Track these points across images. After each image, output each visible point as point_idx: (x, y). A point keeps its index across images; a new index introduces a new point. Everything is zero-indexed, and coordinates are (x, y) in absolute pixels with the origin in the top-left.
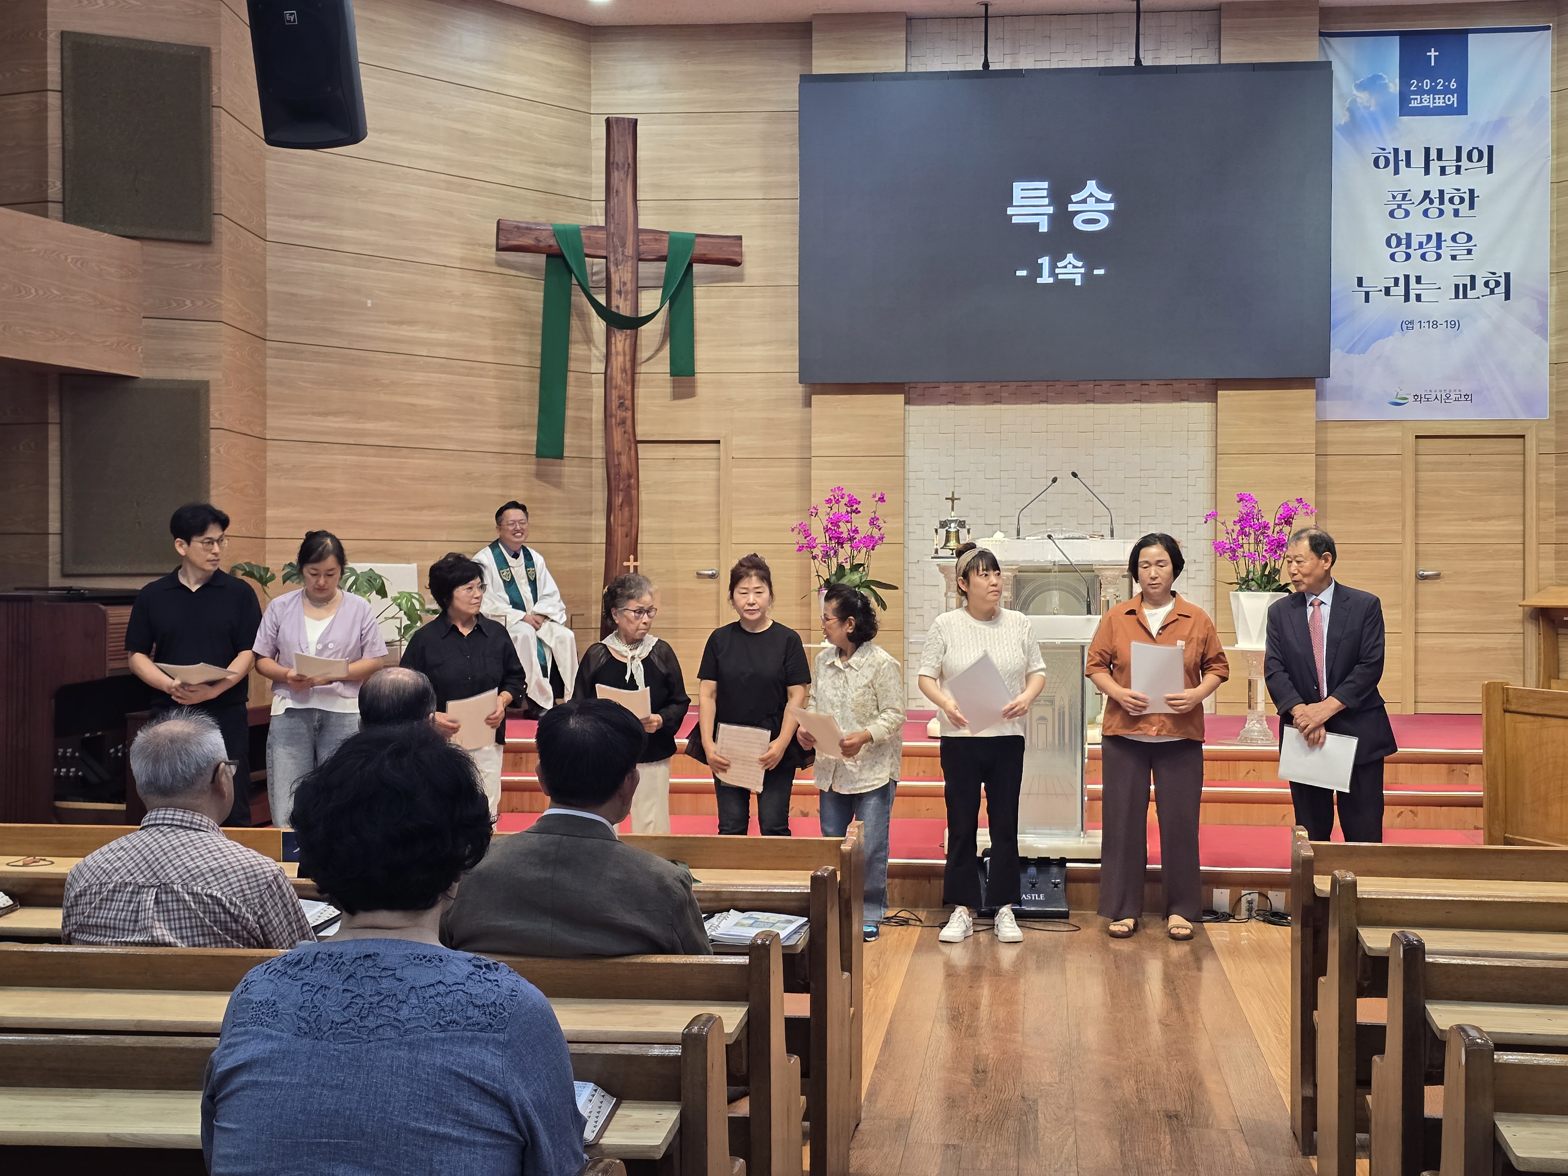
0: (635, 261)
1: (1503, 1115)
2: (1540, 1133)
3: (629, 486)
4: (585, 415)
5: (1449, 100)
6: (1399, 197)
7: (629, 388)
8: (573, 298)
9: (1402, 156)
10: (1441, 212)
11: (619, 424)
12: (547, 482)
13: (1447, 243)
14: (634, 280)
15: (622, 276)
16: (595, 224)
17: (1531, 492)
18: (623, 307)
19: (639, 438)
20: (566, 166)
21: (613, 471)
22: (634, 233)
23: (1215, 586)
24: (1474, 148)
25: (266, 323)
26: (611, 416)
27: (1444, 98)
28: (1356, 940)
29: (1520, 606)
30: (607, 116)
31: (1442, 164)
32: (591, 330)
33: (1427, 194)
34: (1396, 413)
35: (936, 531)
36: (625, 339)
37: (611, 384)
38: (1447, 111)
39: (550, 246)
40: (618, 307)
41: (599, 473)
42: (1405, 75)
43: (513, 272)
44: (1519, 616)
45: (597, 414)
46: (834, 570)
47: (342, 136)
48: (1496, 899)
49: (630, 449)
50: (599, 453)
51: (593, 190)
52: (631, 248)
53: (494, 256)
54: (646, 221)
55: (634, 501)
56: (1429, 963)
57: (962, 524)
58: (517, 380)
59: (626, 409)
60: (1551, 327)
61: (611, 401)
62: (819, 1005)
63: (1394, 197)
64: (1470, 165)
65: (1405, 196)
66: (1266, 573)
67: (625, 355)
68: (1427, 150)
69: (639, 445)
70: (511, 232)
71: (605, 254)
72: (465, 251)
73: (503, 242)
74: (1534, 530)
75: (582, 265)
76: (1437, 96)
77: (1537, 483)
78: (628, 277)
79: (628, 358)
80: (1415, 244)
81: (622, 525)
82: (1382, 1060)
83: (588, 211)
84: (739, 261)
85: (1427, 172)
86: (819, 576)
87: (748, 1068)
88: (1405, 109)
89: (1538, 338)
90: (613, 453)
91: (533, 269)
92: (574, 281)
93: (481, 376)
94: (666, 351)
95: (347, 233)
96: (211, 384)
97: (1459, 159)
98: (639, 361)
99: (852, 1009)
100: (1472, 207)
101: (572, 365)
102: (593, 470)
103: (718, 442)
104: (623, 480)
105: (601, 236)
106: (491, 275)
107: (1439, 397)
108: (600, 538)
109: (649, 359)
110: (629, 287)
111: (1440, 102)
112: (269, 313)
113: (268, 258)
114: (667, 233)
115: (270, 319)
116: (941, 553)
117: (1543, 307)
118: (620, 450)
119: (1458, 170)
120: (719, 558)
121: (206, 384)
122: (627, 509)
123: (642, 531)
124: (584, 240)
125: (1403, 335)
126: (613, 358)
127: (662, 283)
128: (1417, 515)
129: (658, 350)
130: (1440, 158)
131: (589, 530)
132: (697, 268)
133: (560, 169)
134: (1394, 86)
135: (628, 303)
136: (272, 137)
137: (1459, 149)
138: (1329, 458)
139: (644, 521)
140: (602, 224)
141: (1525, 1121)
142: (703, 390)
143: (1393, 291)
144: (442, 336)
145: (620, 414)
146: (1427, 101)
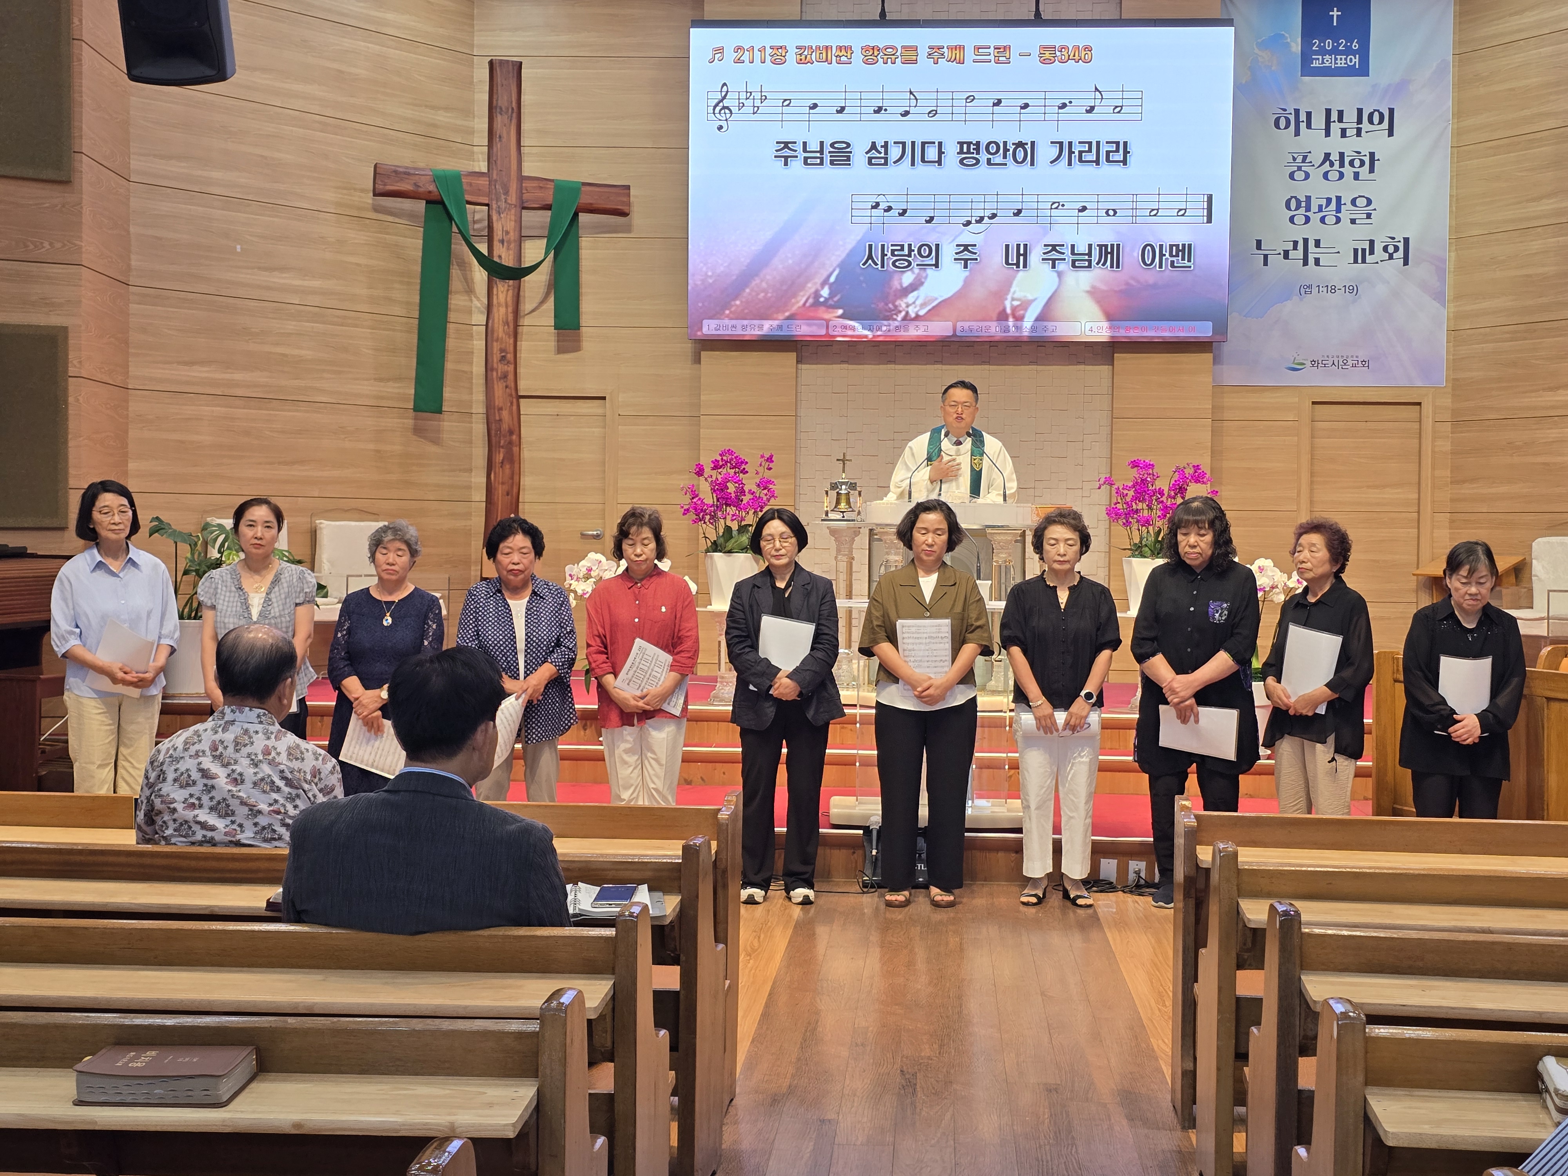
0: (519, 209)
1: (1375, 1089)
2: (1410, 1108)
3: (511, 443)
4: (465, 368)
5: (1351, 61)
6: (1299, 159)
7: (512, 341)
8: (453, 246)
9: (1303, 117)
10: (1342, 175)
11: (500, 378)
12: (425, 438)
13: (1347, 207)
14: (518, 229)
15: (504, 224)
16: (477, 170)
17: (1427, 461)
18: (505, 257)
19: (521, 394)
20: (447, 109)
21: (493, 427)
22: (518, 179)
23: (1109, 552)
24: (1375, 110)
25: (129, 267)
26: (492, 370)
27: (1346, 59)
28: (1238, 912)
29: (1414, 575)
30: (490, 58)
31: (1343, 126)
32: (472, 280)
33: (1327, 156)
34: (1293, 379)
35: (827, 492)
36: (508, 290)
37: (492, 337)
38: (1348, 72)
39: (430, 192)
40: (500, 257)
41: (479, 428)
42: (1308, 33)
43: (390, 219)
44: (1413, 583)
45: (478, 368)
46: (721, 531)
47: (209, 72)
48: (1377, 871)
49: (512, 403)
50: (479, 408)
51: (475, 135)
52: (514, 196)
53: (370, 201)
54: (530, 168)
55: (516, 458)
56: (1306, 933)
57: (853, 486)
58: (394, 330)
59: (508, 362)
60: (1448, 293)
61: (492, 354)
62: (689, 978)
63: (1294, 159)
64: (1372, 128)
65: (1305, 158)
66: (1160, 539)
67: (507, 307)
68: (1328, 112)
69: (521, 400)
70: (389, 177)
71: (487, 202)
72: (340, 196)
73: (380, 187)
74: (1429, 499)
75: (463, 213)
76: (1339, 57)
77: (1433, 452)
78: (511, 225)
79: (510, 309)
80: (1314, 208)
81: (503, 483)
82: (1259, 1031)
83: (471, 156)
84: (627, 211)
85: (1328, 134)
86: (706, 537)
87: (613, 1043)
88: (1307, 70)
89: (1436, 304)
90: (494, 409)
91: (411, 216)
92: (455, 229)
93: (356, 326)
94: (550, 304)
95: (216, 174)
96: (70, 330)
97: (1360, 121)
98: (522, 314)
99: (728, 982)
100: (1372, 170)
101: (452, 316)
102: (473, 425)
103: (604, 398)
104: (505, 436)
105: (483, 182)
106: (368, 221)
107: (1336, 364)
108: (480, 496)
109: (533, 311)
110: (513, 236)
111: (1341, 61)
112: (133, 257)
113: (132, 199)
114: (552, 181)
115: (133, 263)
116: (832, 516)
117: (1441, 272)
118: (501, 405)
119: (1359, 134)
120: (604, 518)
121: (65, 329)
122: (508, 466)
123: (524, 489)
124: (465, 187)
125: (1301, 300)
126: (495, 310)
127: (546, 233)
128: (1312, 482)
129: (542, 302)
130: (1340, 120)
131: (469, 488)
132: (583, 217)
133: (440, 112)
134: (1296, 47)
135: (511, 252)
136: (135, 72)
137: (1360, 111)
138: (1226, 424)
139: (526, 479)
140: (484, 169)
141: (1395, 1095)
142: (586, 344)
143: (1292, 254)
144: (316, 283)
145: (501, 368)
146: (1328, 61)
